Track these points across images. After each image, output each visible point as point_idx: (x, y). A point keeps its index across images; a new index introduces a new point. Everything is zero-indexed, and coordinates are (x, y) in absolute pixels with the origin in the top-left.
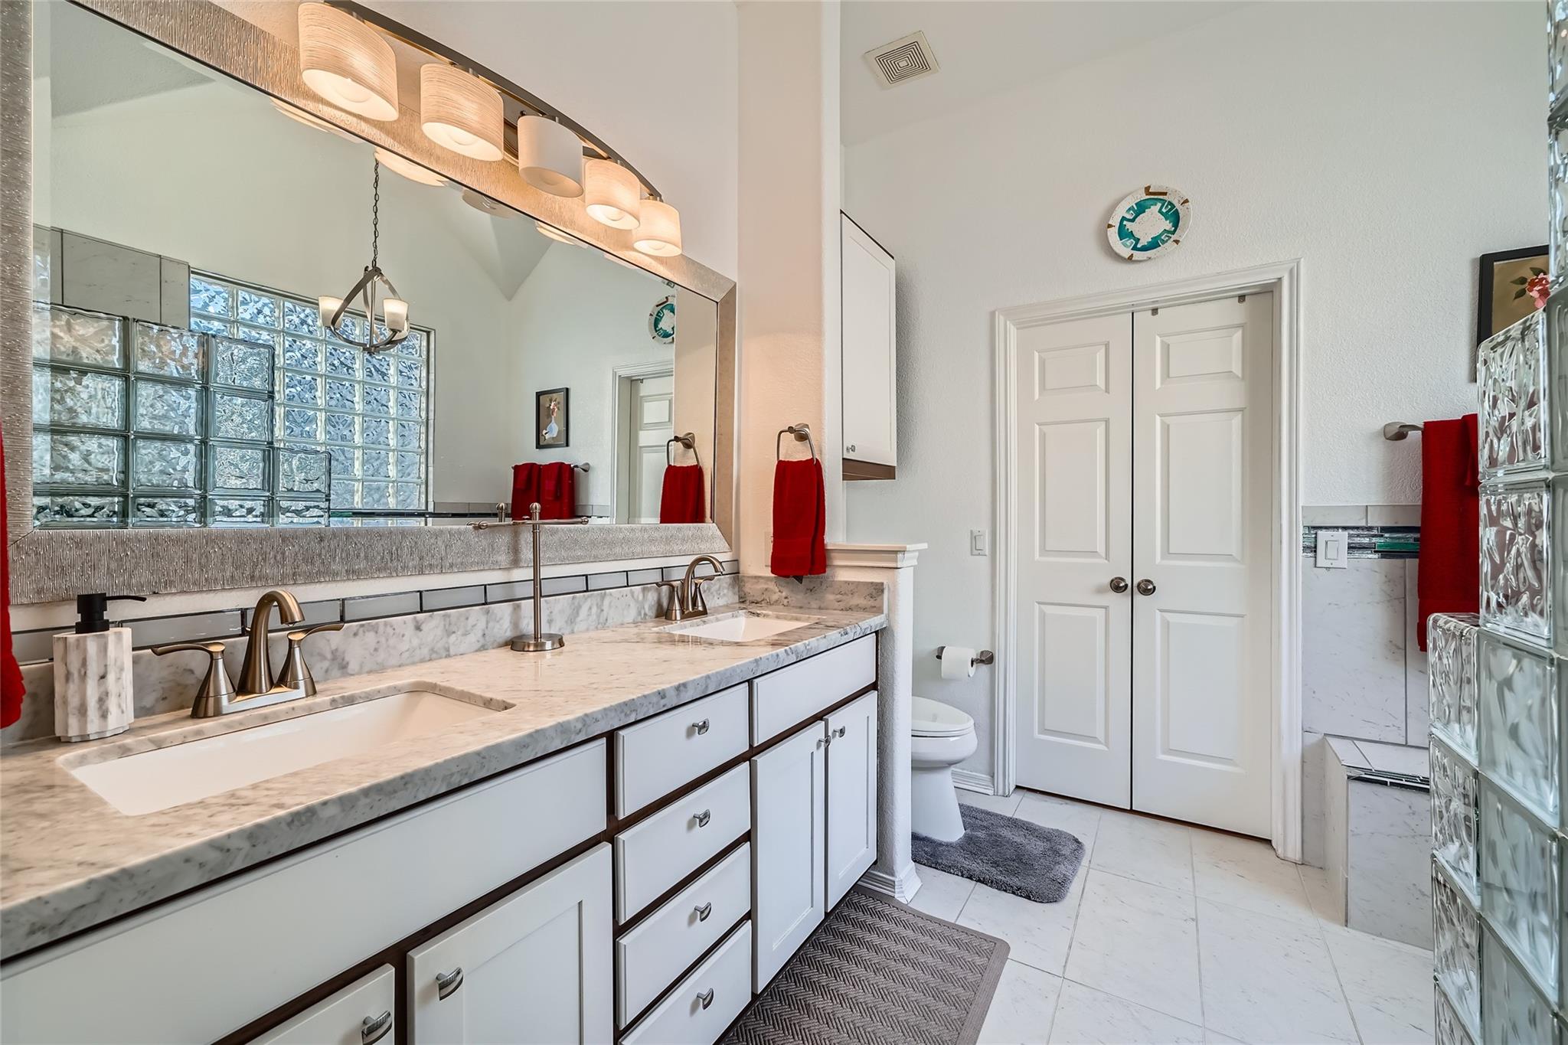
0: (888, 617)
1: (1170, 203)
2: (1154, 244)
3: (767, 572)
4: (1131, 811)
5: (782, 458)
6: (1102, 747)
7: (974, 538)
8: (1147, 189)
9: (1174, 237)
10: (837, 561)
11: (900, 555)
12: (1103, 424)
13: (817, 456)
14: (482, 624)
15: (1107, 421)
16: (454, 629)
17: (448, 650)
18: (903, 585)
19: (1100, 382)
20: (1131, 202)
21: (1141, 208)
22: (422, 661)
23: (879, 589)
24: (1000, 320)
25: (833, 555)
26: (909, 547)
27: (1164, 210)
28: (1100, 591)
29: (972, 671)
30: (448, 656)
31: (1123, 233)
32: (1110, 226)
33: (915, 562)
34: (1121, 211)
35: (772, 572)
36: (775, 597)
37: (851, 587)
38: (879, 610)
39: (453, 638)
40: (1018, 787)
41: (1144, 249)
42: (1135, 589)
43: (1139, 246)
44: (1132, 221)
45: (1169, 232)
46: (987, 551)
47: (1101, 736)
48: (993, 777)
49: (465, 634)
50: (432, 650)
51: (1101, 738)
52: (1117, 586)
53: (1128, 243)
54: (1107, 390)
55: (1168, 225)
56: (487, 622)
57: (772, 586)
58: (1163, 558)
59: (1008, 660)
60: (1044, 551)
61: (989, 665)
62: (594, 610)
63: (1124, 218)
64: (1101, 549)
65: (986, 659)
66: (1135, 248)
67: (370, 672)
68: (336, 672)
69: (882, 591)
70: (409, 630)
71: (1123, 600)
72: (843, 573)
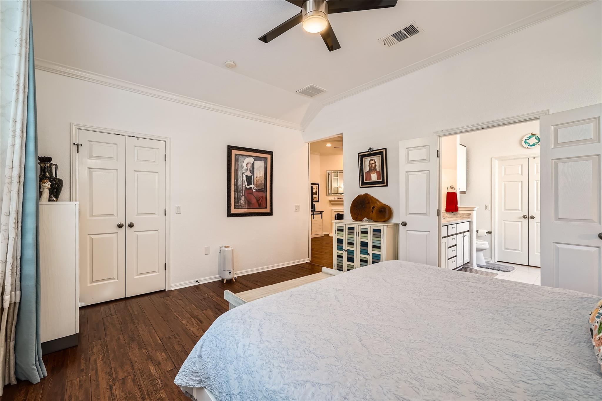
0: (471, 219)
1: (538, 137)
2: (534, 145)
3: (445, 212)
4: (528, 266)
5: (448, 192)
6: (521, 252)
7: (486, 207)
8: (532, 134)
9: (539, 144)
10: (459, 209)
11: (474, 208)
12: (521, 182)
13: (456, 191)
15: (522, 181)
18: (474, 214)
19: (520, 173)
20: (528, 136)
21: (530, 137)
23: (470, 214)
24: (494, 160)
25: (459, 208)
26: (476, 207)
27: (536, 138)
28: (520, 218)
29: (486, 235)
31: (525, 142)
32: (522, 141)
33: (476, 210)
34: (525, 138)
35: (446, 211)
36: (446, 216)
37: (464, 214)
38: (470, 218)
40: (498, 261)
41: (531, 146)
42: (529, 218)
43: (530, 145)
44: (528, 140)
45: (537, 143)
46: (490, 209)
47: (520, 249)
48: (492, 258)
51: (521, 250)
52: (525, 217)
53: (527, 144)
54: (522, 175)
55: (537, 141)
57: (445, 214)
58: (536, 211)
59: (496, 232)
60: (505, 209)
61: (490, 234)
63: (526, 139)
64: (520, 209)
65: (490, 233)
66: (529, 146)
69: (470, 215)
71: (527, 220)
72: (460, 211)
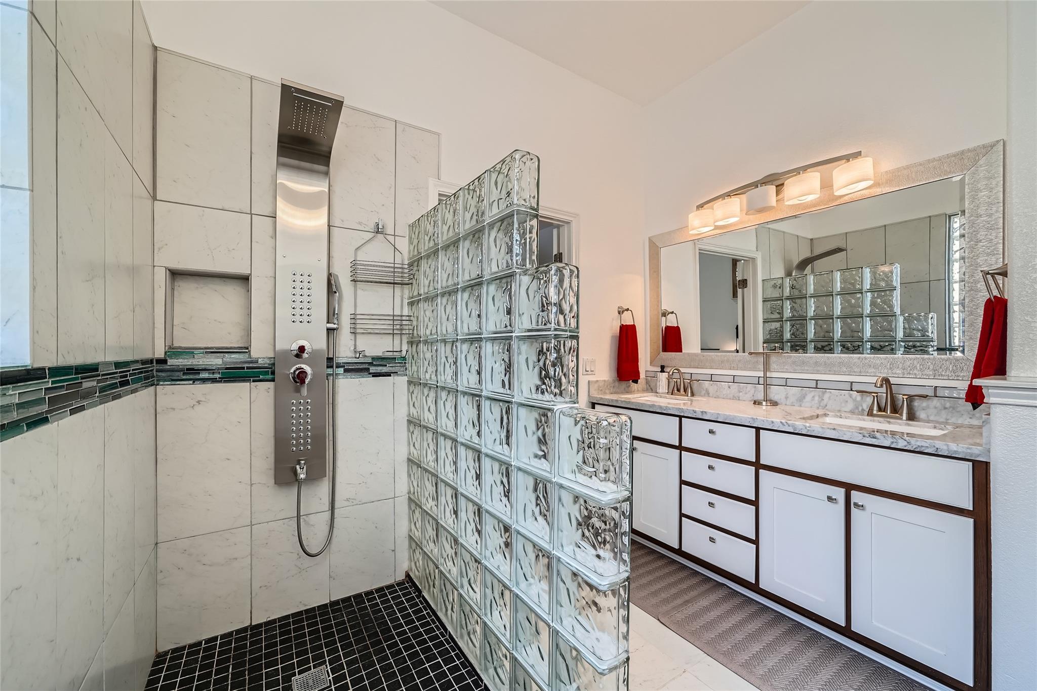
14: (752, 391)
16: (741, 390)
17: (739, 398)
22: (730, 399)
30: (739, 400)
39: (741, 394)
49: (746, 393)
50: (734, 396)
56: (755, 391)
62: (817, 398)
67: (715, 398)
68: (707, 395)
70: (727, 387)
